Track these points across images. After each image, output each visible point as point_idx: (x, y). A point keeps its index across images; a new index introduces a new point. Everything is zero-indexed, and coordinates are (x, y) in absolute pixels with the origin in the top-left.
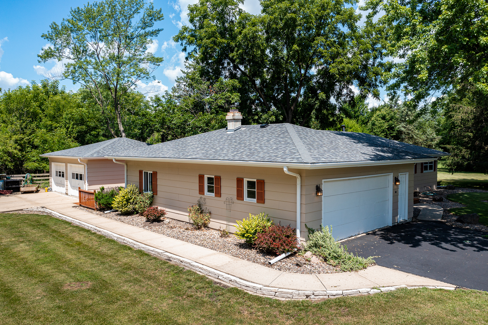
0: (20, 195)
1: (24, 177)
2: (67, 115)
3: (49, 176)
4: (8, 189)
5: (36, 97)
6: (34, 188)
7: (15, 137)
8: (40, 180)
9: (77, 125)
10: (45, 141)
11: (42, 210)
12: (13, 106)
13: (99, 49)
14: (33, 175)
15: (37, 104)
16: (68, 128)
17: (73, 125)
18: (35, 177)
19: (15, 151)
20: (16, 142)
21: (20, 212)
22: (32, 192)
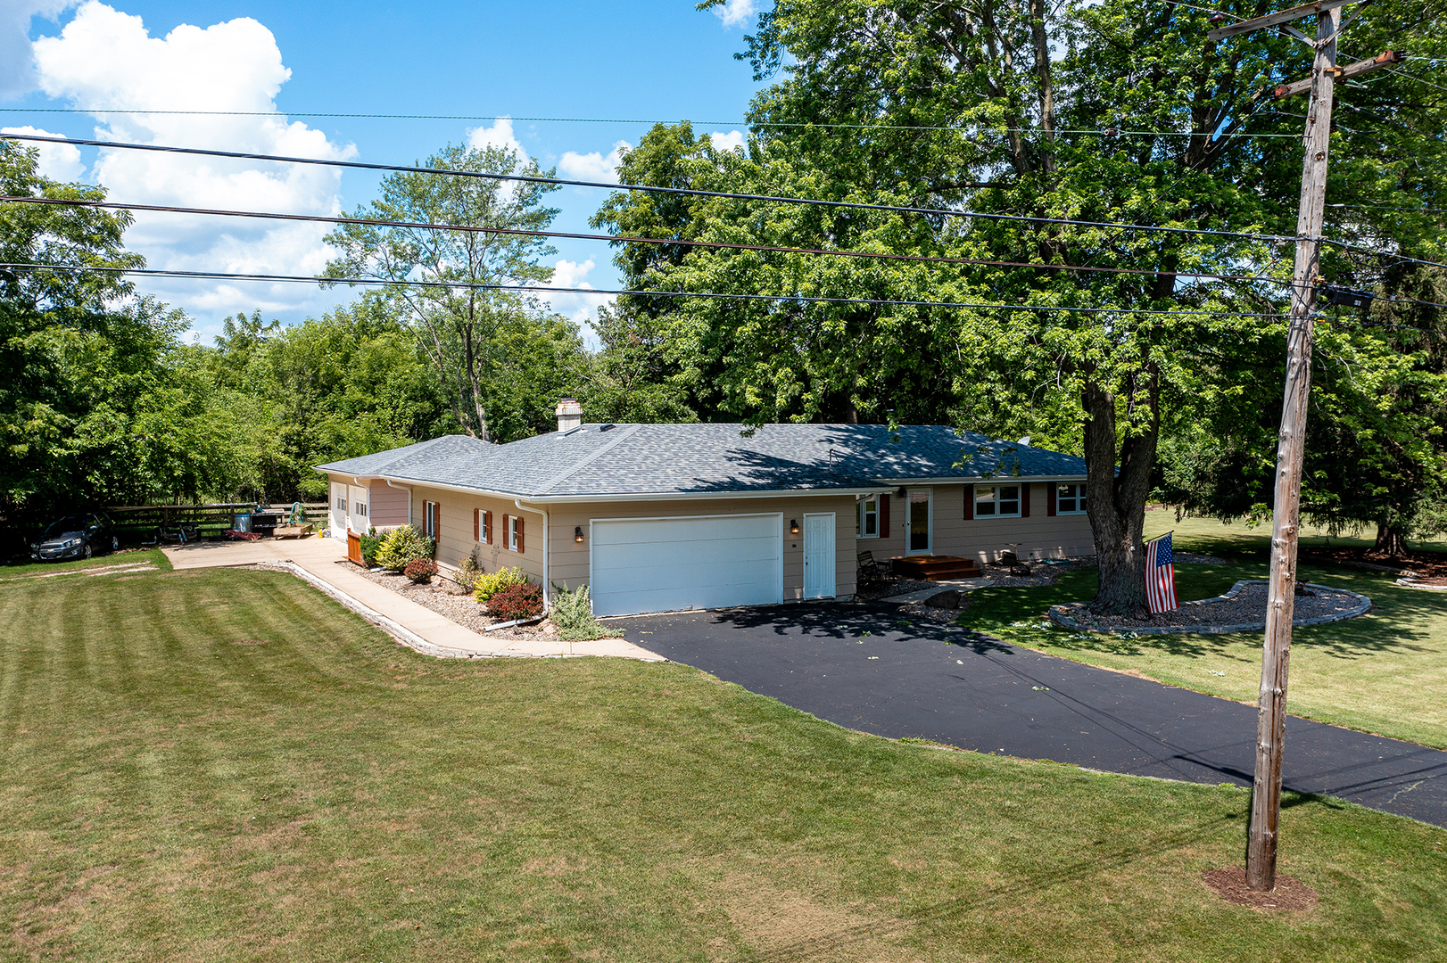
0: (273, 543)
1: (289, 509)
2: (395, 379)
3: (327, 508)
4: (255, 530)
5: (335, 342)
6: (297, 531)
7: (284, 430)
8: (318, 516)
9: (415, 399)
10: (339, 439)
11: (285, 565)
12: (287, 364)
13: (437, 252)
14: (306, 505)
15: (338, 356)
16: (395, 408)
17: (406, 400)
18: (308, 509)
19: (284, 458)
20: (288, 439)
21: (251, 567)
22: (294, 537)
